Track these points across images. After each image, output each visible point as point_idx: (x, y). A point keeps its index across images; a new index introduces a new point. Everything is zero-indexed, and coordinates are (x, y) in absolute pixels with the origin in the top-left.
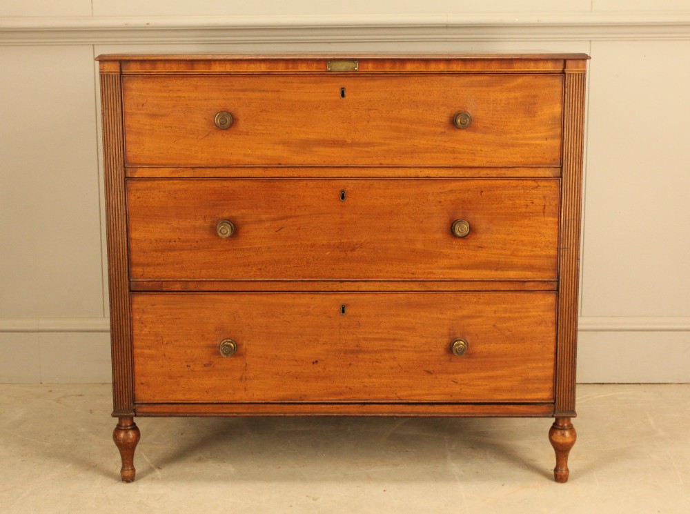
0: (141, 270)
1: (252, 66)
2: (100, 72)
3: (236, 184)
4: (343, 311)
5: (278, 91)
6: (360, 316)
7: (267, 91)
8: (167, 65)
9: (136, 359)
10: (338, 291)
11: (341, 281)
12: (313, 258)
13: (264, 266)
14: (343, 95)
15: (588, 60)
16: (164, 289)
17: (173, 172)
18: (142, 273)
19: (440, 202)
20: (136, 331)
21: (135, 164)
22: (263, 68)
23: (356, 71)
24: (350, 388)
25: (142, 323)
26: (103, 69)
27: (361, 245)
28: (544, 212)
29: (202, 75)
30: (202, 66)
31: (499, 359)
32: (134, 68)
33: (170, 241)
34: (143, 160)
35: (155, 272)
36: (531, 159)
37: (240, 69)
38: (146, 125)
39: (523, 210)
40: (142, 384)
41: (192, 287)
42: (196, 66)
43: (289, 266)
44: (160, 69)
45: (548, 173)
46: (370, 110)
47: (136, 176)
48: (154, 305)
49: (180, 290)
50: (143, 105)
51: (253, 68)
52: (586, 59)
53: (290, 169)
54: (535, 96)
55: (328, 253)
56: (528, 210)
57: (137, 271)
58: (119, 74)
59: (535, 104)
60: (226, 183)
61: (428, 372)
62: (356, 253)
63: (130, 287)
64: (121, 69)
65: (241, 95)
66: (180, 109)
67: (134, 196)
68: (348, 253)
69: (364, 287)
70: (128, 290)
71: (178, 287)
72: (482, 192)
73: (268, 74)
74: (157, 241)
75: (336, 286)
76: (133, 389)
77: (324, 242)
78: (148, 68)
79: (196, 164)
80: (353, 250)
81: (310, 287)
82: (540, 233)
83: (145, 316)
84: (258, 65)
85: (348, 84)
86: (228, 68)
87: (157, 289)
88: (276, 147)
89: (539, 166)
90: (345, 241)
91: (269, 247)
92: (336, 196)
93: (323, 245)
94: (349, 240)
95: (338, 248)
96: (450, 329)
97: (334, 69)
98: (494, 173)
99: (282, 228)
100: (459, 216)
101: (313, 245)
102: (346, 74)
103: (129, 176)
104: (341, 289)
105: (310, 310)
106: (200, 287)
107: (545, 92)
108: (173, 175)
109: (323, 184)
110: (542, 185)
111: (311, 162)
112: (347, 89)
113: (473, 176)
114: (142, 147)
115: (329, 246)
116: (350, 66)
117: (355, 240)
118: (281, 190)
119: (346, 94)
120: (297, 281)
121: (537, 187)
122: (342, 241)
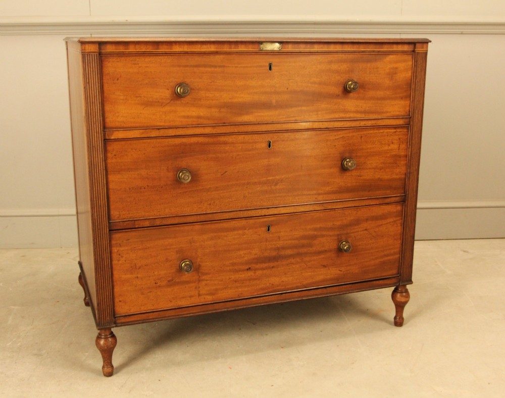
0: (118, 213)
1: (204, 46)
2: (82, 52)
3: (192, 140)
4: (269, 230)
5: (224, 66)
6: (280, 232)
7: (215, 67)
8: (137, 46)
9: (115, 283)
10: (265, 216)
11: (268, 208)
12: (249, 193)
13: (213, 202)
14: (270, 69)
15: (429, 43)
16: (137, 227)
17: (143, 133)
18: (118, 216)
19: (335, 146)
20: (114, 262)
21: (113, 128)
22: (212, 48)
23: (280, 50)
24: (272, 284)
25: (119, 255)
26: (85, 50)
27: (282, 181)
28: (399, 149)
29: (166, 54)
30: (166, 47)
31: (368, 252)
32: (109, 49)
33: (141, 188)
34: (118, 124)
35: (129, 214)
36: (392, 113)
37: (195, 49)
38: (120, 96)
39: (386, 148)
40: (120, 301)
41: (158, 222)
42: (160, 47)
43: (230, 200)
44: (132, 49)
45: (401, 122)
46: (289, 80)
47: (113, 138)
48: (128, 240)
49: (149, 225)
50: (118, 79)
51: (205, 48)
52: (427, 43)
53: (232, 127)
54: (396, 68)
55: (258, 189)
56: (390, 148)
57: (114, 213)
58: (98, 54)
59: (396, 73)
60: (184, 140)
61: (324, 266)
62: (278, 187)
63: (109, 227)
65: (195, 69)
66: (148, 82)
67: (111, 154)
68: (273, 187)
69: (283, 211)
70: (108, 230)
71: (147, 224)
72: (362, 137)
73: (216, 53)
74: (130, 189)
75: (264, 213)
76: (114, 306)
77: (256, 180)
78: (121, 49)
79: (161, 126)
80: (276, 184)
81: (246, 214)
82: (396, 164)
83: (122, 249)
84: (209, 46)
85: (274, 60)
86: (186, 48)
87: (131, 227)
88: (222, 110)
89: (397, 118)
90: (271, 178)
91: (217, 188)
92: (265, 145)
93: (255, 183)
94: (273, 178)
95: (266, 183)
96: (338, 235)
97: (265, 49)
98: (369, 123)
99: (226, 172)
100: (347, 155)
101: (248, 183)
102: (273, 53)
103: (107, 138)
104: (267, 214)
105: (246, 231)
106: (165, 222)
107: (401, 66)
108: (142, 136)
109: (255, 137)
110: (398, 130)
111: (247, 121)
112: (273, 64)
113: (356, 126)
114: (117, 114)
115: (259, 183)
116: (276, 47)
117: (278, 177)
118: (225, 143)
119: (272, 68)
120: (236, 211)
121: (395, 132)
122: (269, 178)
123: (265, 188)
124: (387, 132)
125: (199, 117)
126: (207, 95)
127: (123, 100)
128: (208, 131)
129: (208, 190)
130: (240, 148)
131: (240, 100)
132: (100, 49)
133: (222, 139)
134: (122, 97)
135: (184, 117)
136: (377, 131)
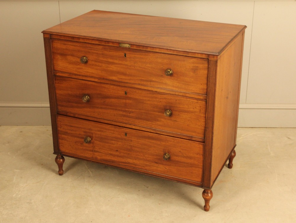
1: (94, 41)
3: (90, 83)
4: (126, 135)
5: (103, 52)
6: (132, 138)
7: (99, 51)
8: (65, 37)
10: (124, 127)
11: (126, 124)
12: (116, 114)
13: (100, 113)
18: (60, 108)
19: (161, 101)
20: (59, 128)
21: (57, 71)
22: (97, 42)
23: (130, 48)
26: (44, 36)
27: (133, 112)
28: (200, 112)
29: (77, 42)
30: (77, 39)
32: (54, 37)
33: (69, 99)
34: (59, 70)
35: (65, 109)
36: (195, 91)
37: (89, 41)
39: (192, 110)
40: (62, 145)
41: (76, 116)
42: (74, 39)
43: (108, 115)
45: (202, 98)
46: (135, 63)
47: (57, 75)
48: (64, 120)
49: (73, 116)
50: (58, 50)
52: (218, 55)
53: (107, 81)
54: (197, 67)
55: (121, 113)
56: (194, 110)
59: (197, 70)
60: (86, 82)
62: (131, 115)
64: (50, 37)
66: (70, 53)
67: (57, 81)
68: (128, 114)
69: (134, 127)
70: (56, 113)
71: (72, 115)
72: (176, 100)
73: (99, 45)
74: (65, 98)
75: (124, 125)
78: (59, 37)
79: (76, 74)
80: (130, 113)
81: (115, 124)
82: (198, 120)
83: (62, 123)
86: (85, 41)
87: (65, 115)
88: (103, 72)
89: (198, 94)
90: (127, 109)
91: (101, 107)
92: (123, 93)
93: (119, 110)
94: (129, 110)
95: (124, 111)
96: (164, 149)
97: (122, 46)
98: (181, 94)
99: (105, 101)
100: (168, 108)
101: (116, 109)
102: (126, 49)
103: (55, 74)
104: (126, 127)
105: (115, 132)
106: (79, 117)
107: (201, 66)
108: (69, 76)
109: (118, 88)
110: (199, 101)
111: (115, 79)
112: (127, 54)
113: (173, 94)
114: (58, 65)
115: (122, 111)
116: (127, 46)
117: (130, 110)
118: (105, 88)
119: (126, 56)
120: (110, 121)
121: (197, 102)
122: (126, 109)
123: (124, 113)
124: (192, 101)
125: (92, 73)
126: (95, 64)
127: (60, 59)
128: (96, 80)
129: (98, 108)
130: (112, 91)
131: (111, 69)
132: (50, 36)
133: (103, 85)
134: (60, 58)
135: (86, 72)
136: (186, 99)
